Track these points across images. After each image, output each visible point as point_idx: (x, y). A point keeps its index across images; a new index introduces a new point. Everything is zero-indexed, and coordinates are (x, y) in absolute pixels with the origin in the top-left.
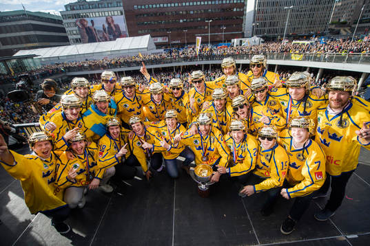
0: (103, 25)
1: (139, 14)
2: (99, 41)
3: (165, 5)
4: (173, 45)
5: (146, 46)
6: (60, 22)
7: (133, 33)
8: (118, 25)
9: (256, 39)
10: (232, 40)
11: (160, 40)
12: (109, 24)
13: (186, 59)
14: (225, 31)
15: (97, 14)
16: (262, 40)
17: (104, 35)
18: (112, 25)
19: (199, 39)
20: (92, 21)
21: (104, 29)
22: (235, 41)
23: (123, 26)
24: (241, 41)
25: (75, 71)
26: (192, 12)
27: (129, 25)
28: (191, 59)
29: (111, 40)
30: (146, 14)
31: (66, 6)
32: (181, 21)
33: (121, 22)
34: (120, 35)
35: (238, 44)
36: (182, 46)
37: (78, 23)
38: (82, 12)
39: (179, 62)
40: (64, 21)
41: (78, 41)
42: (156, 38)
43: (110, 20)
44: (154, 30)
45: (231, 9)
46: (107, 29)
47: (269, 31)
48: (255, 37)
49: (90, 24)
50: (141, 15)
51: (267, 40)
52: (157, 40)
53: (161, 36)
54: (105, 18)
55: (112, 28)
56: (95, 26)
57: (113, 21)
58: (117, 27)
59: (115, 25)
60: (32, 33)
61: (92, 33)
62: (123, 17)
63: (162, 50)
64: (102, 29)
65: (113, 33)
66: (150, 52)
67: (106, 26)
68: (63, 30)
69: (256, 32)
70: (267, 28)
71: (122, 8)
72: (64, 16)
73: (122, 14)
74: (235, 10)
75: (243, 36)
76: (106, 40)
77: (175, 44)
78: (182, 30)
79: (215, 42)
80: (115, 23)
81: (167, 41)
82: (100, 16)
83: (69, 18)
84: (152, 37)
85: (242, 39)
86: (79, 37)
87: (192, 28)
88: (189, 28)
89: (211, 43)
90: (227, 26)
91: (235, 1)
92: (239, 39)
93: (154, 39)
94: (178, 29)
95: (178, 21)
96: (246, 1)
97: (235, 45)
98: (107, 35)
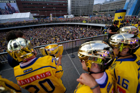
0: (5, 7)
1: (24, 3)
2: (4, 14)
4: (42, 17)
5: (29, 17)
7: (22, 11)
8: (13, 7)
10: (64, 16)
11: (35, 15)
12: (8, 6)
13: (47, 22)
14: (61, 12)
16: (74, 16)
17: (6, 11)
18: (10, 7)
19: (51, 15)
21: (6, 9)
22: (65, 16)
23: (16, 8)
24: (67, 16)
26: (48, 4)
27: (19, 7)
28: (49, 23)
29: (10, 14)
30: (28, 4)
32: (44, 7)
36: (45, 17)
39: (44, 23)
42: (33, 14)
43: (9, 5)
44: (32, 11)
45: (63, 4)
46: (7, 9)
48: (72, 15)
50: (25, 3)
51: (75, 16)
52: (34, 15)
53: (35, 13)
54: (6, 4)
55: (10, 8)
58: (13, 8)
59: (11, 7)
62: (15, 4)
63: (36, 19)
64: (5, 9)
66: (30, 20)
67: (7, 7)
69: (72, 13)
70: (75, 12)
73: (15, 2)
74: (64, 5)
75: (68, 14)
76: (8, 14)
79: (58, 16)
81: (39, 15)
82: (2, 2)
84: (31, 13)
85: (68, 16)
87: (49, 10)
88: (47, 11)
89: (56, 16)
90: (62, 10)
91: (64, 2)
92: (66, 16)
93: (32, 14)
94: (43, 10)
95: (43, 7)
96: (68, 2)
97: (65, 18)
98: (8, 12)
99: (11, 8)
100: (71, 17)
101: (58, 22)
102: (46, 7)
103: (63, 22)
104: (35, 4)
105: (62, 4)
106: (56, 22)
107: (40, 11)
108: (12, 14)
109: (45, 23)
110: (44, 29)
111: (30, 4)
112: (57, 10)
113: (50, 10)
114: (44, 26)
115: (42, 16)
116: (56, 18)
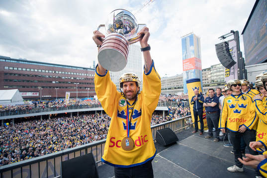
1: (9, 73)
3: (40, 71)
5: (10, 99)
10: (95, 96)
11: (29, 94)
13: (54, 109)
19: (68, 94)
26: (63, 78)
28: (60, 109)
30: (20, 75)
32: (54, 82)
36: (52, 99)
39: (47, 111)
42: (24, 93)
44: (24, 87)
52: (26, 94)
53: (29, 92)
63: (30, 103)
66: (14, 104)
77: (45, 98)
78: (54, 87)
79: (82, 97)
81: (38, 95)
87: (63, 87)
88: (60, 87)
89: (78, 97)
90: (90, 88)
93: (21, 93)
94: (50, 87)
95: (51, 82)
97: (96, 99)
101: (81, 107)
102: (60, 82)
103: (93, 106)
104: (36, 76)
106: (76, 107)
107: (43, 87)
109: (51, 110)
110: (45, 123)
112: (81, 88)
113: (66, 88)
114: (46, 117)
115: (44, 96)
116: (78, 99)
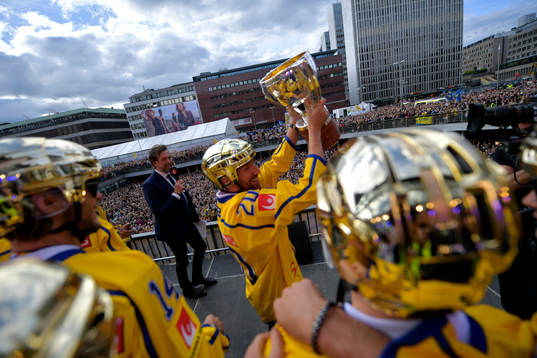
0: (173, 114)
1: (215, 97)
2: (168, 132)
3: (245, 82)
4: (259, 126)
5: (224, 132)
6: (124, 116)
7: (209, 116)
8: (190, 112)
9: (365, 105)
10: (334, 111)
11: (241, 122)
12: (180, 112)
13: (274, 141)
15: (166, 103)
16: (373, 106)
17: (173, 125)
18: (183, 113)
20: (160, 111)
21: (174, 118)
22: (338, 112)
23: (196, 112)
24: (345, 111)
25: (135, 171)
27: (203, 110)
29: (182, 129)
30: (225, 95)
31: (131, 98)
33: (193, 107)
34: (193, 123)
35: (342, 114)
36: (269, 126)
37: (144, 115)
38: (149, 102)
39: (265, 145)
40: (128, 115)
41: (143, 135)
42: (236, 121)
43: (181, 108)
44: (233, 112)
46: (177, 118)
47: (382, 95)
48: (363, 103)
49: (157, 115)
50: (217, 97)
51: (379, 104)
52: (238, 123)
53: (241, 118)
55: (183, 115)
56: (164, 116)
57: (184, 108)
58: (189, 114)
59: (187, 113)
60: (91, 132)
61: (160, 125)
62: (196, 101)
63: (243, 135)
64: (171, 119)
65: (184, 121)
67: (176, 114)
68: (126, 125)
69: (365, 98)
70: (378, 92)
71: (194, 93)
72: (128, 109)
73: (194, 98)
74: (332, 76)
75: (348, 104)
76: (177, 130)
80: (187, 109)
81: (251, 122)
82: (169, 105)
83: (134, 110)
84: (231, 119)
85: (348, 109)
86: (144, 130)
91: (331, 66)
92: (343, 109)
93: (233, 122)
94: (263, 107)
96: (345, 64)
97: (338, 117)
98: (177, 125)
99: (185, 115)
100: (362, 112)
104: (243, 92)
105: (326, 76)
107: (254, 109)
108: (186, 128)
109: (270, 144)
111: (231, 95)
114: (265, 154)
115: (260, 123)
